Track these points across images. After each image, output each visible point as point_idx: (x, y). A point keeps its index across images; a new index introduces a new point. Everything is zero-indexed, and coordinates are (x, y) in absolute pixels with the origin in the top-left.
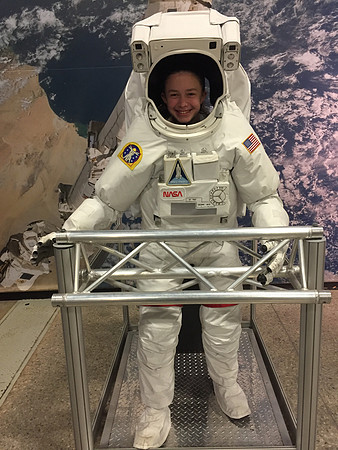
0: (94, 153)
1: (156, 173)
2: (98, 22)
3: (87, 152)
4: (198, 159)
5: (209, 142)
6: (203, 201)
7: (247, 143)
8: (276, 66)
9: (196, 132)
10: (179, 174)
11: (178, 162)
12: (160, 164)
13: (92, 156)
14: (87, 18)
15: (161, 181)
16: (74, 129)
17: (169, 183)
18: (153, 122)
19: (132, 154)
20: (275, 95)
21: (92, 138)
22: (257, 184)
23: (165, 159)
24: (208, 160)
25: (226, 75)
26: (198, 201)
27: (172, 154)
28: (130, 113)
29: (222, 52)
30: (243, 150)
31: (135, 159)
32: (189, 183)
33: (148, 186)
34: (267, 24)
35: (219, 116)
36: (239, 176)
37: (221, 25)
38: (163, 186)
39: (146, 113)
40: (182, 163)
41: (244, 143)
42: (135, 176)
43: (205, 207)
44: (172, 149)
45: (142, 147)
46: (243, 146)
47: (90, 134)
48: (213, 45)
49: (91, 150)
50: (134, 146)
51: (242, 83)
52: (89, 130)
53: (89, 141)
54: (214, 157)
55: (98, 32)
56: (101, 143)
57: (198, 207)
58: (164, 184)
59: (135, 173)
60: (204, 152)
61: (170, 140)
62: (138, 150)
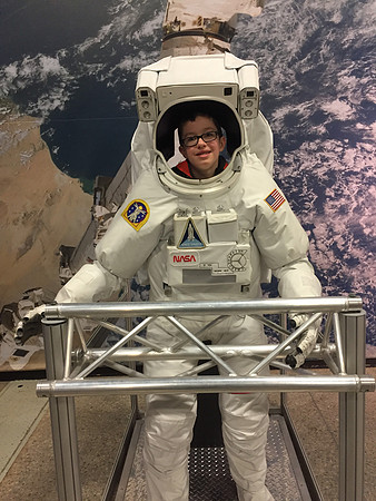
0: (100, 211)
1: (165, 234)
2: (106, 70)
3: (93, 210)
4: (213, 218)
5: (226, 198)
6: (220, 267)
7: (270, 200)
8: (302, 116)
9: (212, 188)
10: (191, 235)
11: (190, 221)
12: (169, 223)
13: (98, 215)
14: (94, 65)
15: (171, 243)
16: (79, 184)
17: (180, 246)
18: (161, 176)
19: (138, 213)
20: (303, 147)
21: (98, 194)
22: (283, 247)
23: (176, 218)
24: (225, 220)
25: (244, 124)
26: (214, 267)
27: (183, 213)
28: (137, 167)
29: (239, 99)
30: (266, 208)
31: (141, 218)
32: (204, 246)
33: (156, 249)
34: (291, 71)
35: (237, 170)
36: (262, 238)
37: (237, 69)
38: (173, 249)
39: (154, 167)
40: (194, 223)
41: (266, 200)
42: (141, 238)
43: (223, 273)
44: (184, 207)
45: (149, 205)
46: (266, 203)
47: (96, 190)
48: (228, 91)
49: (98, 208)
50: (140, 204)
51: (263, 133)
52: (96, 186)
53: (95, 198)
54: (232, 215)
55: (106, 81)
56: (108, 200)
57: (215, 274)
58: (175, 247)
59: (141, 234)
60: (220, 210)
61: (181, 196)
62: (144, 208)
